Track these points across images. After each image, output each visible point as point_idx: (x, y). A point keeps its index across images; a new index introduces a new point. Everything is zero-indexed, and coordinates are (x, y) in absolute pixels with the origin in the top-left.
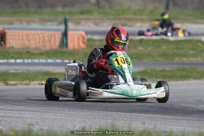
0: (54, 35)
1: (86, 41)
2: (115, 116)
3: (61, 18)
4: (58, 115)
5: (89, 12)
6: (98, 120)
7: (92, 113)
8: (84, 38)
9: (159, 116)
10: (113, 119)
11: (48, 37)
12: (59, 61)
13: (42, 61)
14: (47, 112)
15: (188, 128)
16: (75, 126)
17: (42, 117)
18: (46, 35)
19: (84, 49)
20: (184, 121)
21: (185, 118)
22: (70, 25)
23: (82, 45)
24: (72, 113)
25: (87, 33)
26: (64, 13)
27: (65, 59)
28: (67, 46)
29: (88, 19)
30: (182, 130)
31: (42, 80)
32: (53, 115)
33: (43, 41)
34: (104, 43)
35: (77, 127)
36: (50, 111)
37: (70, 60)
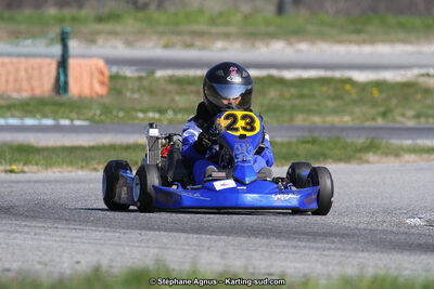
0: (40, 67)
1: (106, 80)
2: (165, 241)
3: (54, 31)
4: (43, 237)
5: (112, 17)
6: (127, 249)
7: (117, 234)
8: (102, 73)
10: (160, 248)
11: (26, 70)
12: (49, 122)
13: (13, 122)
14: (20, 232)
15: (319, 266)
16: (78, 263)
18: (22, 67)
19: (102, 96)
20: (312, 252)
21: (312, 244)
22: (73, 44)
23: (100, 90)
24: (74, 233)
25: (110, 62)
26: (61, 21)
28: (66, 90)
29: (114, 33)
30: (306, 271)
31: (11, 164)
32: (32, 239)
33: (16, 80)
34: (145, 83)
35: (83, 263)
36: (26, 229)
37: (72, 120)
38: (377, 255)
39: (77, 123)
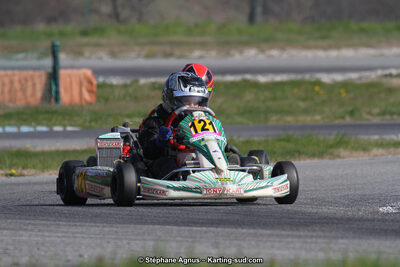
0: (32, 77)
1: (95, 89)
2: (159, 233)
3: (46, 44)
4: (46, 234)
5: (99, 31)
6: (125, 242)
7: (115, 229)
8: (90, 82)
9: (244, 231)
10: (155, 240)
11: (20, 81)
12: (43, 129)
13: (10, 129)
14: (25, 230)
15: (303, 253)
16: (81, 256)
17: (14, 240)
18: (16, 78)
19: (90, 104)
20: (296, 240)
21: (295, 233)
22: (63, 57)
23: (87, 96)
24: (73, 229)
25: (97, 72)
26: (50, 35)
27: (55, 125)
28: (57, 99)
29: (98, 45)
30: (292, 257)
31: (10, 167)
32: (37, 236)
33: (10, 91)
34: (131, 90)
35: (86, 256)
36: (30, 227)
37: (65, 126)
38: (356, 241)
39: (69, 128)
